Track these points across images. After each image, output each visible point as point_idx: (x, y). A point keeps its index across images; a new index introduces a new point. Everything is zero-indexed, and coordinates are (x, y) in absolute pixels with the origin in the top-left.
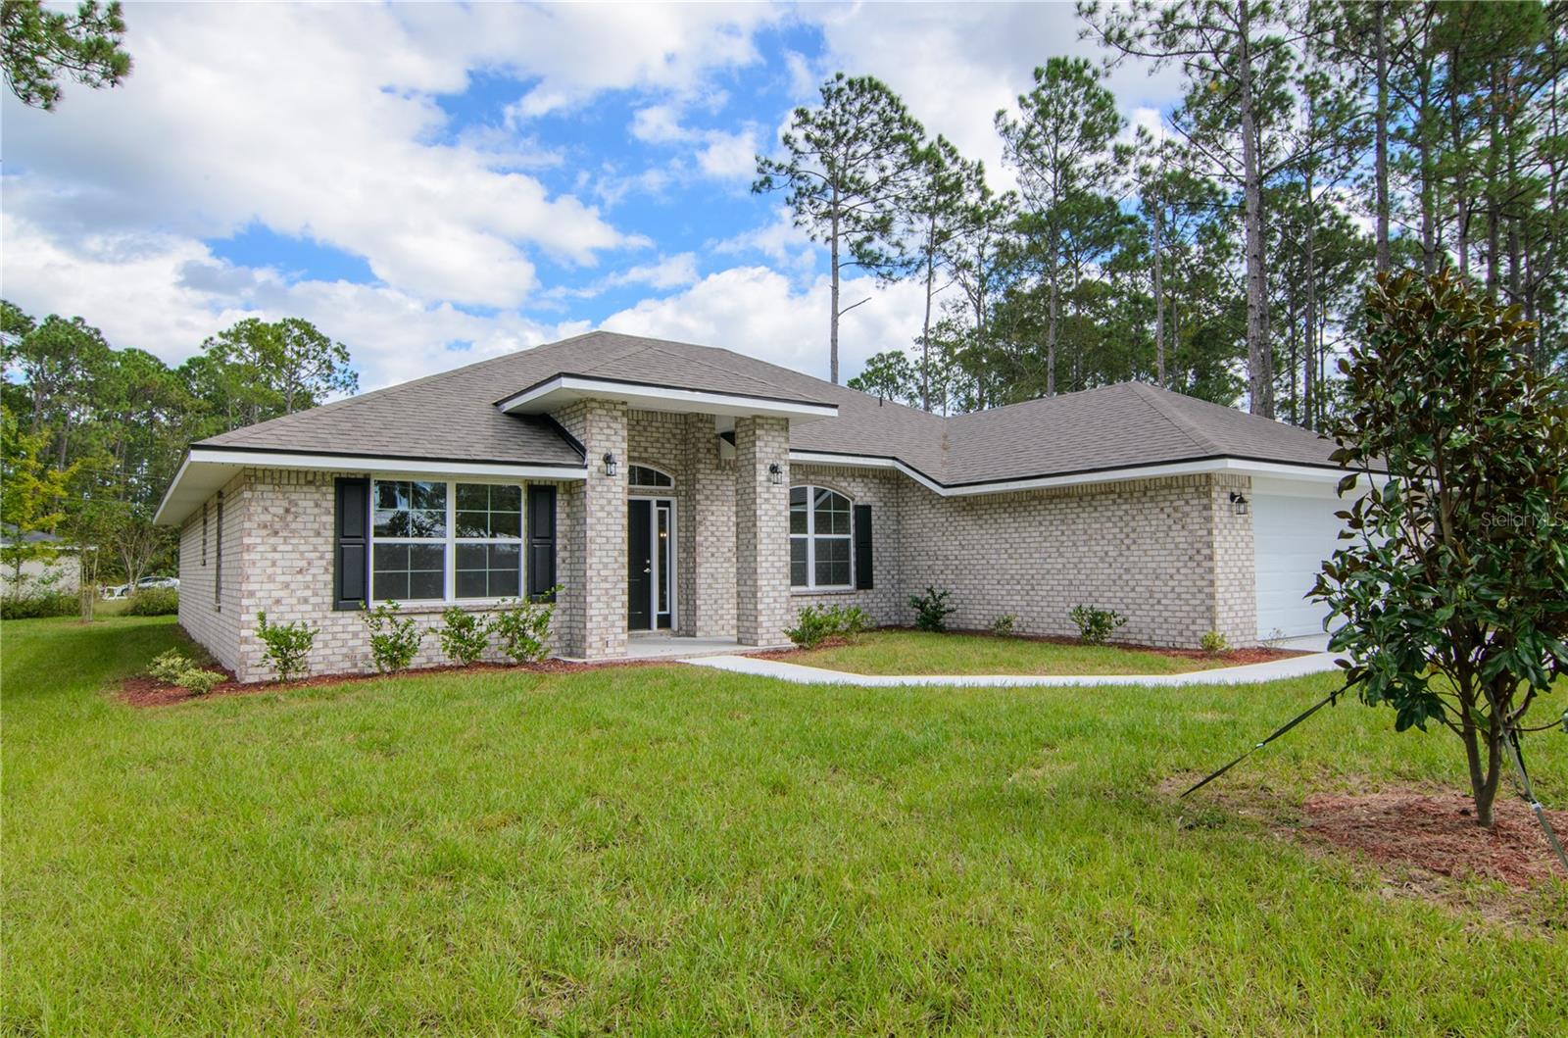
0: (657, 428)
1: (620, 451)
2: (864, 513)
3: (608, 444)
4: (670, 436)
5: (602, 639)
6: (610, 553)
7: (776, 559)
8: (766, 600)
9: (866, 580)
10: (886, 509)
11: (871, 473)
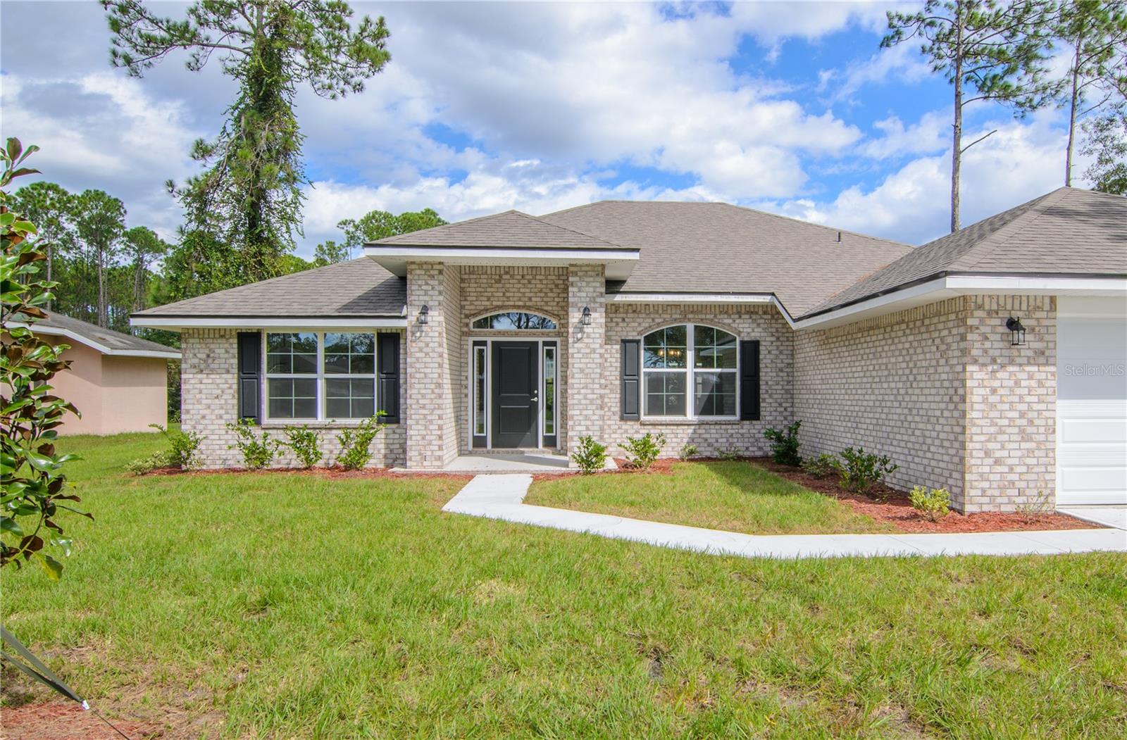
2: (751, 350)
3: (426, 299)
9: (751, 411)
10: (779, 343)
11: (761, 309)
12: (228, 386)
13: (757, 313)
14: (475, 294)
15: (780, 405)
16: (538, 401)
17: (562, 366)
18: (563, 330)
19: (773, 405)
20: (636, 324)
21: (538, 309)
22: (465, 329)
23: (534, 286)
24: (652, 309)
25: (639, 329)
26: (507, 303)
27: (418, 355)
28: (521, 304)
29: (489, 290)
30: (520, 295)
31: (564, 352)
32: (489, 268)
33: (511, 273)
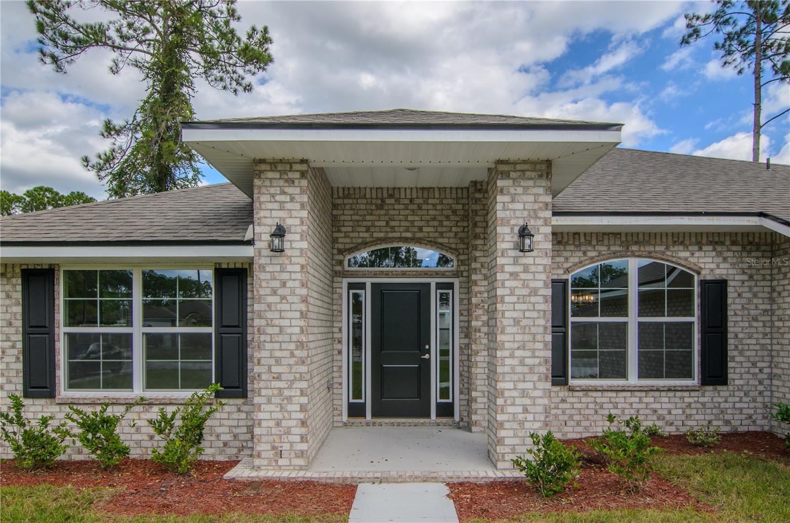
1: (298, 222)
2: (716, 291)
3: (282, 214)
5: (274, 448)
6: (284, 346)
9: (716, 375)
10: (753, 284)
11: (728, 238)
12: (10, 344)
13: (722, 243)
14: (351, 224)
15: (754, 364)
16: (430, 359)
17: (461, 315)
18: (462, 268)
19: (745, 365)
20: (562, 259)
21: (431, 242)
22: (338, 268)
23: (425, 212)
24: (582, 240)
25: (566, 265)
26: (391, 235)
27: (270, 299)
28: (409, 235)
29: (368, 218)
30: (407, 224)
31: (464, 296)
32: (368, 191)
33: (397, 196)
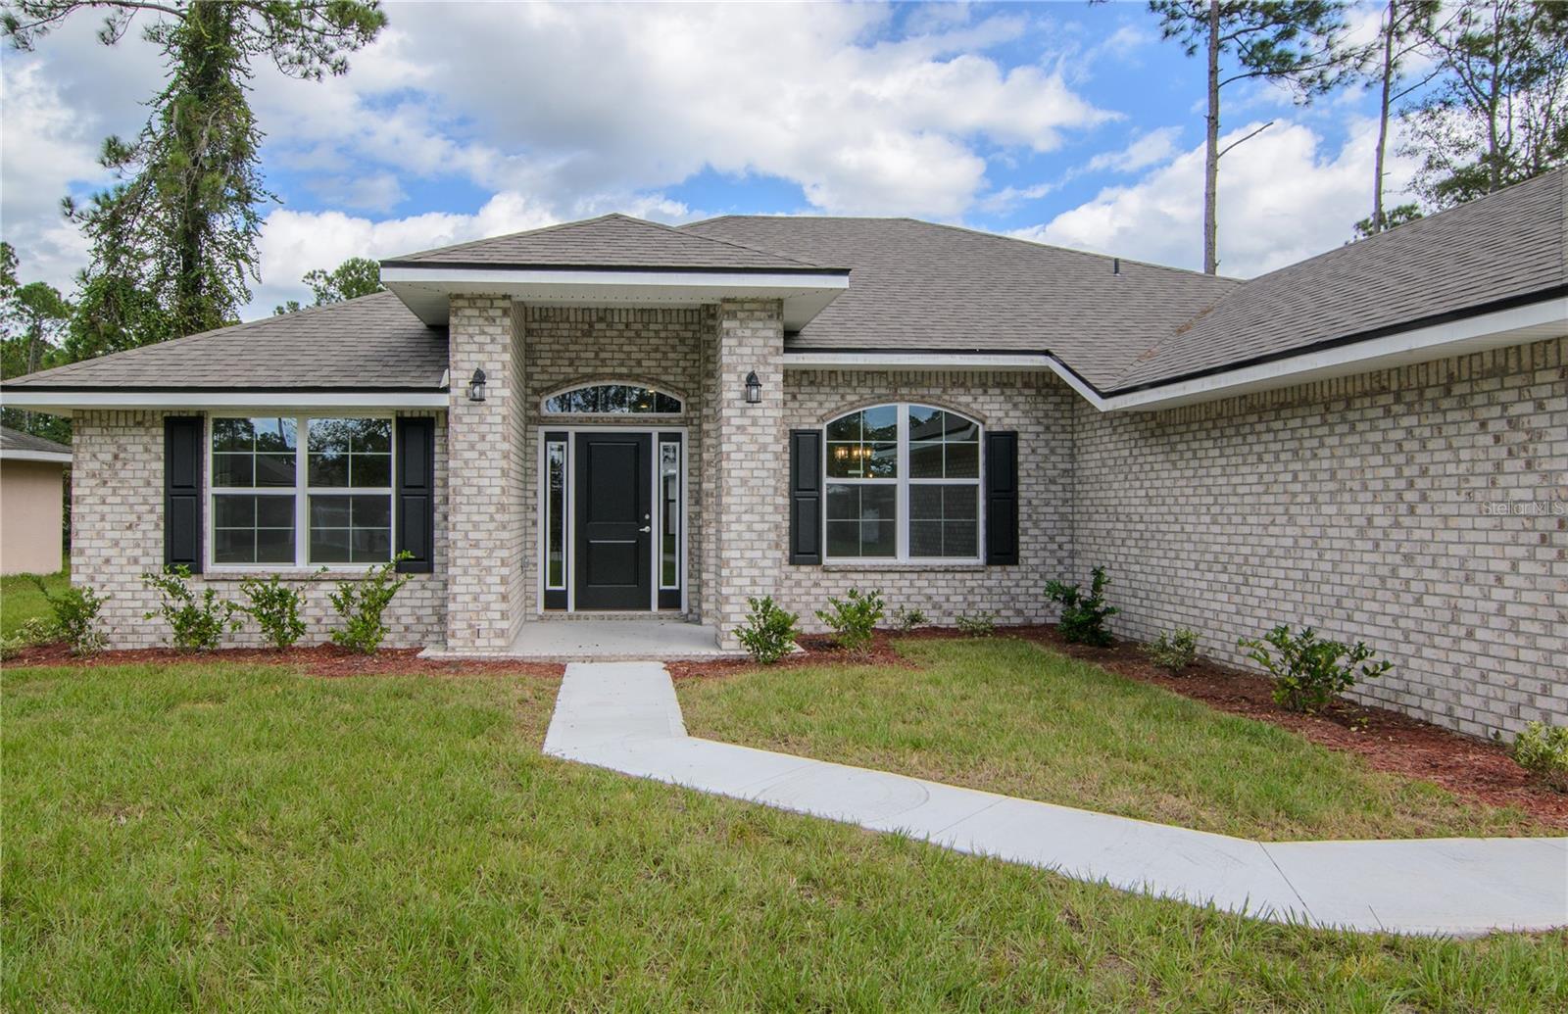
0: (656, 332)
1: (500, 367)
2: (1004, 445)
3: (481, 357)
4: (677, 342)
5: (472, 626)
6: (483, 508)
7: (757, 518)
8: (737, 581)
9: (1004, 551)
10: (1050, 436)
11: (1019, 379)
12: (148, 507)
13: (1012, 386)
14: (550, 355)
15: (1052, 539)
16: (650, 532)
17: (691, 474)
18: (692, 414)
19: (1040, 539)
20: (815, 405)
21: (652, 379)
22: (533, 413)
23: (645, 341)
24: (840, 380)
25: (820, 412)
26: (601, 370)
27: (467, 455)
28: (624, 370)
29: (572, 347)
30: (623, 356)
31: (694, 451)
32: (572, 312)
33: (609, 319)
